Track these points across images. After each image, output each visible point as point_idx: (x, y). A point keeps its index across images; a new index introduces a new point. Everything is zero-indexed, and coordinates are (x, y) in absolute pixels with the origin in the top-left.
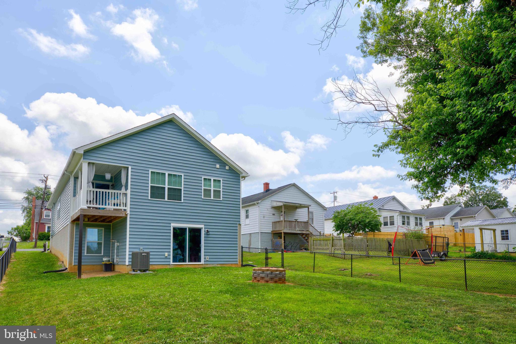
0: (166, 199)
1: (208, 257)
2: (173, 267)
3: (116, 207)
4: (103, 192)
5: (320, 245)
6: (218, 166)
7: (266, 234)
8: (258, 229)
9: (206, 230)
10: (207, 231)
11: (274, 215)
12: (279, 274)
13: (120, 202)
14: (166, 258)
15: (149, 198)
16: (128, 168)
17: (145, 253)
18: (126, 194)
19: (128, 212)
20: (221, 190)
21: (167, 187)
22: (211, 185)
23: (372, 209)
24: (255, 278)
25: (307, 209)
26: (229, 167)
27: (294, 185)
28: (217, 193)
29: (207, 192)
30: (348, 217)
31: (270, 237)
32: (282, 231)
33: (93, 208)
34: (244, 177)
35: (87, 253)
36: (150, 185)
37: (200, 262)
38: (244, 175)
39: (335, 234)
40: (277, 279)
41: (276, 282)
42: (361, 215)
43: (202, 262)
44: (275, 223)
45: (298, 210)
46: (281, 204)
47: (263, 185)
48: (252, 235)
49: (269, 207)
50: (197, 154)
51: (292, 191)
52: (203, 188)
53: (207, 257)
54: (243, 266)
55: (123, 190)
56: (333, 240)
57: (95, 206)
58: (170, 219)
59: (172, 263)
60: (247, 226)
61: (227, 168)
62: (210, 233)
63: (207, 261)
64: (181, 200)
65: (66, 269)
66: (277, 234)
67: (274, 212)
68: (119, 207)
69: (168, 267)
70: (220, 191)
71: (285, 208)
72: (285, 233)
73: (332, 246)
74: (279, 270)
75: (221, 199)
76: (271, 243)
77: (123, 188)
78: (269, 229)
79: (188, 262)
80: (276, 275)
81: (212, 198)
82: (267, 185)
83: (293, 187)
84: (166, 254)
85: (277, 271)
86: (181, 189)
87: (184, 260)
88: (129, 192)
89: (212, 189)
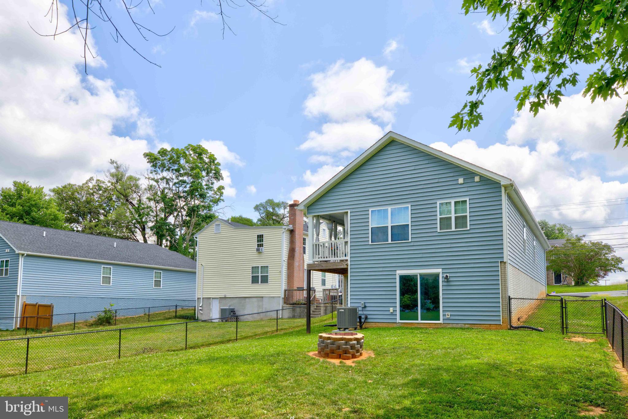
0: (390, 241)
1: (449, 314)
2: (402, 326)
6: (461, 181)
9: (445, 276)
10: (447, 276)
14: (392, 314)
15: (370, 243)
16: (347, 213)
17: (343, 309)
18: (347, 242)
20: (468, 214)
21: (390, 225)
22: (450, 210)
26: (480, 177)
28: (461, 220)
29: (445, 222)
36: (371, 227)
37: (438, 319)
43: (441, 321)
52: (439, 217)
54: (512, 328)
58: (396, 265)
59: (398, 320)
61: (477, 179)
62: (451, 279)
63: (448, 319)
64: (409, 240)
68: (342, 258)
69: (395, 325)
70: (466, 216)
75: (469, 228)
79: (421, 320)
81: (453, 229)
84: (391, 310)
86: (408, 225)
87: (416, 318)
88: (349, 239)
89: (453, 216)
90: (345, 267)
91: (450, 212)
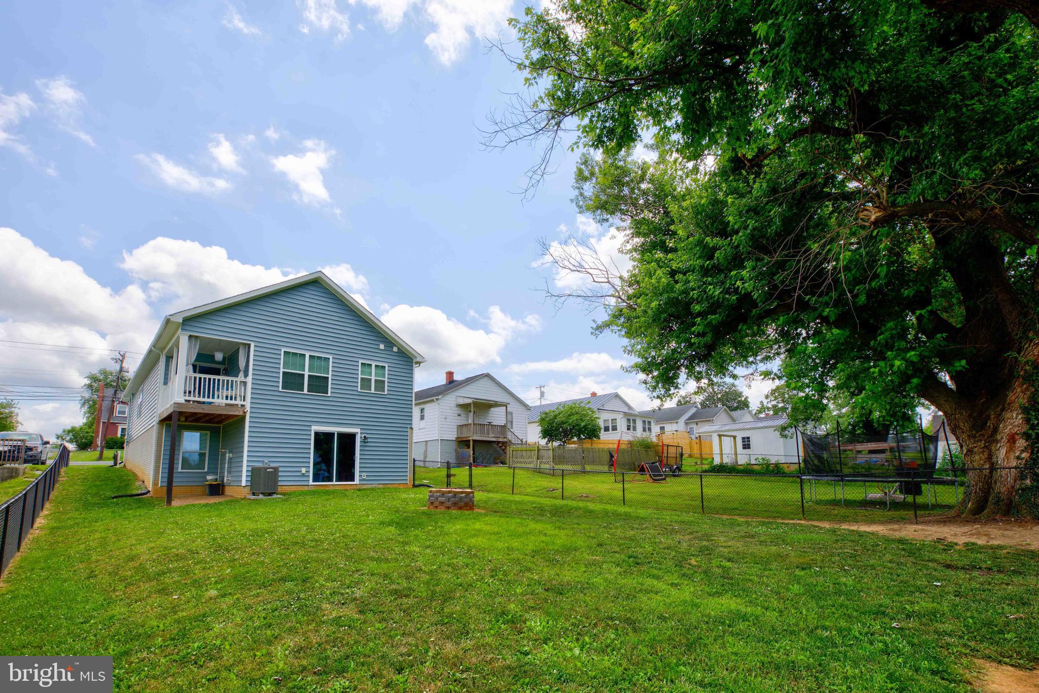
0: (306, 391)
1: (365, 474)
2: (314, 489)
3: (229, 402)
4: (210, 379)
5: (522, 456)
6: (382, 347)
7: (448, 442)
8: (436, 435)
9: (363, 436)
10: (365, 437)
11: (459, 415)
12: (466, 497)
13: (236, 395)
14: (303, 475)
15: (280, 390)
16: (249, 346)
17: (272, 468)
18: (245, 383)
19: (248, 408)
20: (386, 380)
21: (307, 373)
22: (371, 372)
23: (589, 409)
24: (432, 503)
25: (505, 408)
26: (398, 348)
27: (488, 376)
28: (380, 384)
29: (366, 383)
30: (558, 420)
31: (454, 446)
32: (471, 438)
33: (194, 401)
34: (419, 363)
35: (182, 469)
36: (282, 370)
37: (353, 480)
38: (418, 359)
39: (543, 442)
40: (462, 504)
41: (460, 508)
42: (575, 418)
43: (357, 481)
44: (460, 427)
45: (492, 409)
46: (469, 401)
47: (445, 375)
48: (429, 443)
49: (454, 405)
50: (351, 328)
51: (485, 382)
52: (360, 376)
53: (363, 474)
54: (414, 486)
55: (241, 378)
56: (538, 450)
57: (197, 399)
58: (310, 419)
59: (311, 483)
60: (423, 431)
61: (395, 349)
62: (369, 440)
63: (364, 480)
64: (327, 394)
65: (149, 492)
66: (463, 443)
67: (459, 412)
68: (233, 402)
69: (306, 488)
70: (384, 381)
71: (474, 407)
72: (474, 441)
73: (538, 458)
74: (466, 492)
75: (386, 393)
76: (454, 454)
77: (241, 374)
78: (453, 435)
79: (336, 481)
80: (461, 498)
81: (373, 391)
82: (450, 374)
83: (486, 379)
84: (304, 470)
85: (462, 492)
86: (327, 378)
87: (330, 480)
88: (249, 380)
89: (373, 378)
90: (241, 413)
91: (370, 374)
